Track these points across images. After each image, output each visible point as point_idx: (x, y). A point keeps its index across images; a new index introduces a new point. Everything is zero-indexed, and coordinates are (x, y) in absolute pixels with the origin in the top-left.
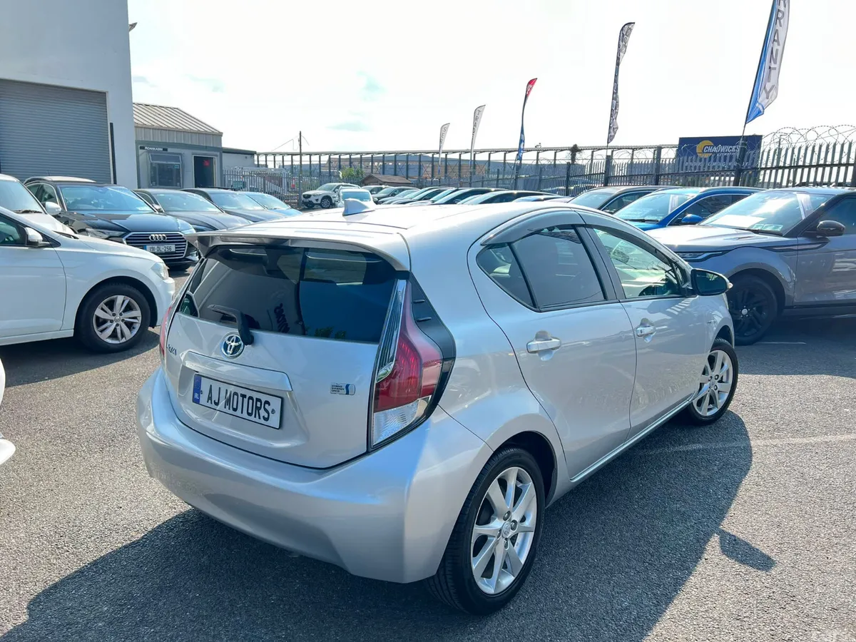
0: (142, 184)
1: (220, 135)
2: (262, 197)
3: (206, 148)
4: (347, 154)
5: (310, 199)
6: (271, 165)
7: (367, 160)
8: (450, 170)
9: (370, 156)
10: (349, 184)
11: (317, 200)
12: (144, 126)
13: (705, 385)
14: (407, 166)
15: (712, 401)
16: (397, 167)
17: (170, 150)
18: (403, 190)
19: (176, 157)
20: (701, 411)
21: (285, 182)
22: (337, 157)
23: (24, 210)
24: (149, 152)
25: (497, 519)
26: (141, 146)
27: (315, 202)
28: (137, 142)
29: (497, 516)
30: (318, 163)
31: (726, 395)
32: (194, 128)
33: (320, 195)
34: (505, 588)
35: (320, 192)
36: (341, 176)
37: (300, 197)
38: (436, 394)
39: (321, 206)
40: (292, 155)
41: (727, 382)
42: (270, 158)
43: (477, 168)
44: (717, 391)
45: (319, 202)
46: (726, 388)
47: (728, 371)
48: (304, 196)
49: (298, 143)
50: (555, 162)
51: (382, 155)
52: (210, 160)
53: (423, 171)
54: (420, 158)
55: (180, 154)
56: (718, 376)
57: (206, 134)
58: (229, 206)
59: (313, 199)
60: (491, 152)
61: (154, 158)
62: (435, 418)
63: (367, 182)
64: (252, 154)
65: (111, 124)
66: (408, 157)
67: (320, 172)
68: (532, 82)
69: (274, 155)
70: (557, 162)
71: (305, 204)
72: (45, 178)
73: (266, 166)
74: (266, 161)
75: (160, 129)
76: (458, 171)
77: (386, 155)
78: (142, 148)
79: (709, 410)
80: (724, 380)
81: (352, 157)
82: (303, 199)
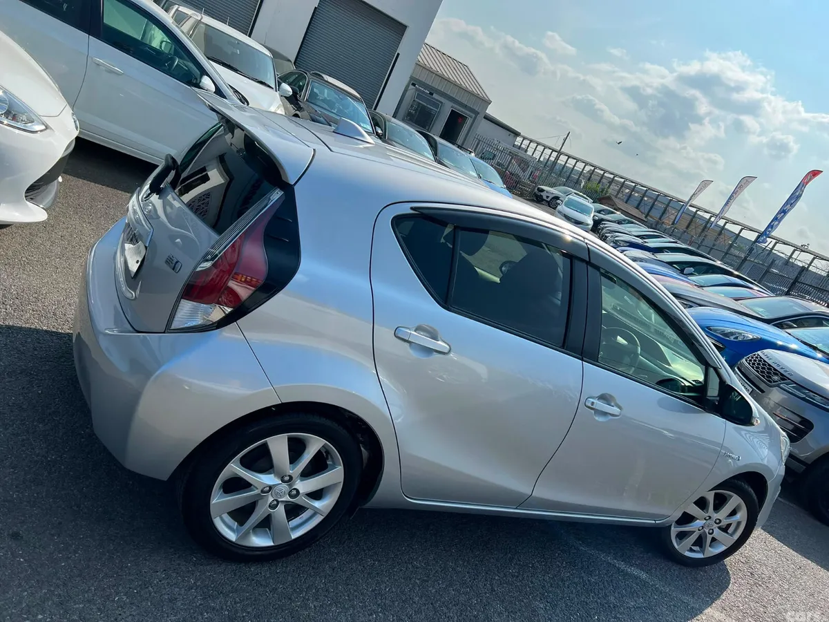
0: (398, 115)
1: (489, 102)
2: (487, 167)
3: (465, 106)
4: (602, 170)
5: (542, 194)
6: (530, 152)
7: (628, 187)
8: (692, 226)
9: (623, 180)
10: (585, 196)
11: (548, 197)
12: (431, 69)
13: (698, 521)
14: (653, 204)
15: (700, 542)
16: (643, 202)
17: (435, 96)
18: (632, 223)
19: (437, 104)
20: (678, 545)
21: (530, 170)
22: (602, 172)
23: (260, 80)
24: (417, 89)
25: (273, 475)
26: (414, 82)
27: (545, 198)
28: (412, 78)
29: (274, 473)
30: (572, 167)
31: (723, 548)
32: (471, 88)
33: (553, 193)
34: (251, 545)
35: (554, 191)
36: (582, 185)
37: (534, 189)
38: (240, 310)
39: (549, 204)
40: (553, 150)
41: (731, 535)
42: (533, 145)
43: (722, 236)
44: (711, 536)
45: (549, 200)
46: (726, 541)
47: (739, 523)
48: (538, 189)
49: (562, 141)
50: (808, 267)
51: (634, 184)
52: (464, 118)
53: (665, 216)
54: (670, 203)
55: (442, 103)
56: (720, 521)
57: (477, 97)
58: (449, 161)
59: (544, 195)
60: (744, 227)
61: (419, 96)
62: (228, 332)
63: (603, 201)
64: (517, 134)
65: (398, 54)
66: (658, 197)
67: (569, 176)
68: (815, 173)
69: (538, 144)
70: (811, 268)
71: (537, 196)
72: (323, 75)
73: (526, 151)
74: (528, 146)
75: (442, 77)
76: (700, 231)
77: (638, 186)
78: (414, 85)
79: (691, 550)
80: (731, 530)
81: (605, 174)
82: (536, 190)
